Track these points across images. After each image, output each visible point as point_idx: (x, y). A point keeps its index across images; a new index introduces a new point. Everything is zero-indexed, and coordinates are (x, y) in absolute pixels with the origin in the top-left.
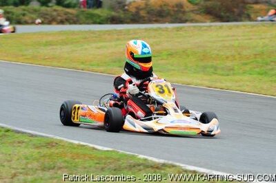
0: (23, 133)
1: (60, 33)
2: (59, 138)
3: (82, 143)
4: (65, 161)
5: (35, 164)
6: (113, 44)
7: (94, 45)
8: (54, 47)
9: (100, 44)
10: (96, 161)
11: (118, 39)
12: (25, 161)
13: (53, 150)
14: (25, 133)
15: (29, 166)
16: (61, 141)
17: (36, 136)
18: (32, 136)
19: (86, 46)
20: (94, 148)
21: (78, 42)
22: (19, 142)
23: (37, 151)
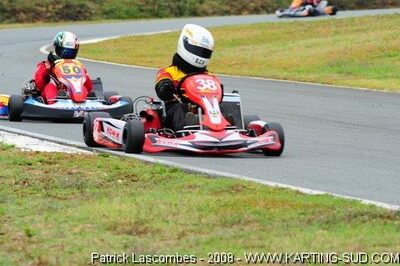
0: (196, 173)
1: (253, 26)
2: (247, 179)
3: (280, 185)
4: (256, 212)
5: (212, 218)
6: (329, 39)
7: (302, 43)
8: (245, 47)
9: (310, 41)
10: (299, 211)
11: (336, 33)
12: (197, 214)
13: (238, 197)
14: (200, 173)
15: (204, 220)
16: (250, 183)
17: (215, 177)
18: (209, 176)
19: (291, 45)
20: (298, 192)
21: (279, 38)
22: (190, 187)
23: (215, 198)
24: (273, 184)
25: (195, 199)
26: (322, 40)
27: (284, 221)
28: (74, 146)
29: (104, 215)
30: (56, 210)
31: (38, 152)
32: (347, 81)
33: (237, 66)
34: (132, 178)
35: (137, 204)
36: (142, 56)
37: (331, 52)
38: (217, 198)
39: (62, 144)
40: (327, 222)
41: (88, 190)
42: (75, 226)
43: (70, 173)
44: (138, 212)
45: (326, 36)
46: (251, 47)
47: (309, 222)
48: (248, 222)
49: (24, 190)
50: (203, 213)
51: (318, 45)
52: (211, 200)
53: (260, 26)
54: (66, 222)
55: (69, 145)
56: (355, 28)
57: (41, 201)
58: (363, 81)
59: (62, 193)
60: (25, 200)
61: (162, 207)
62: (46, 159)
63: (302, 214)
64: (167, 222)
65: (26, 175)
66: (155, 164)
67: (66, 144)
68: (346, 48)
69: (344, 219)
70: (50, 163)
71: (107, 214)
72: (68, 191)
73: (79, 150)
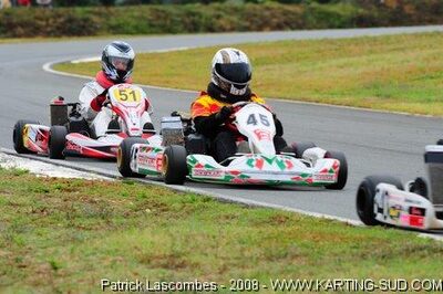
24: (318, 215)
25: (235, 230)
26: (355, 59)
27: (336, 255)
28: (94, 172)
29: (136, 248)
30: (82, 242)
31: (55, 178)
32: (387, 105)
33: (262, 88)
34: (162, 208)
35: (171, 235)
36: (156, 75)
37: (368, 74)
38: (258, 230)
39: (79, 169)
40: (383, 257)
41: (114, 220)
42: (104, 259)
43: (92, 202)
44: (174, 244)
45: (360, 55)
46: (277, 66)
47: (363, 256)
48: (295, 256)
49: (45, 219)
50: (244, 246)
51: (351, 65)
52: (252, 232)
53: (285, 44)
54: (94, 254)
55: (87, 171)
56: (392, 47)
57: (64, 231)
58: (403, 105)
59: (86, 222)
60: (45, 230)
61: (200, 239)
62: (64, 186)
63: (355, 247)
64: (206, 255)
65: (43, 203)
66: (185, 193)
67: (84, 170)
68: (383, 69)
69: (401, 254)
70: (69, 191)
71: (139, 246)
72: (93, 221)
73: (100, 177)
